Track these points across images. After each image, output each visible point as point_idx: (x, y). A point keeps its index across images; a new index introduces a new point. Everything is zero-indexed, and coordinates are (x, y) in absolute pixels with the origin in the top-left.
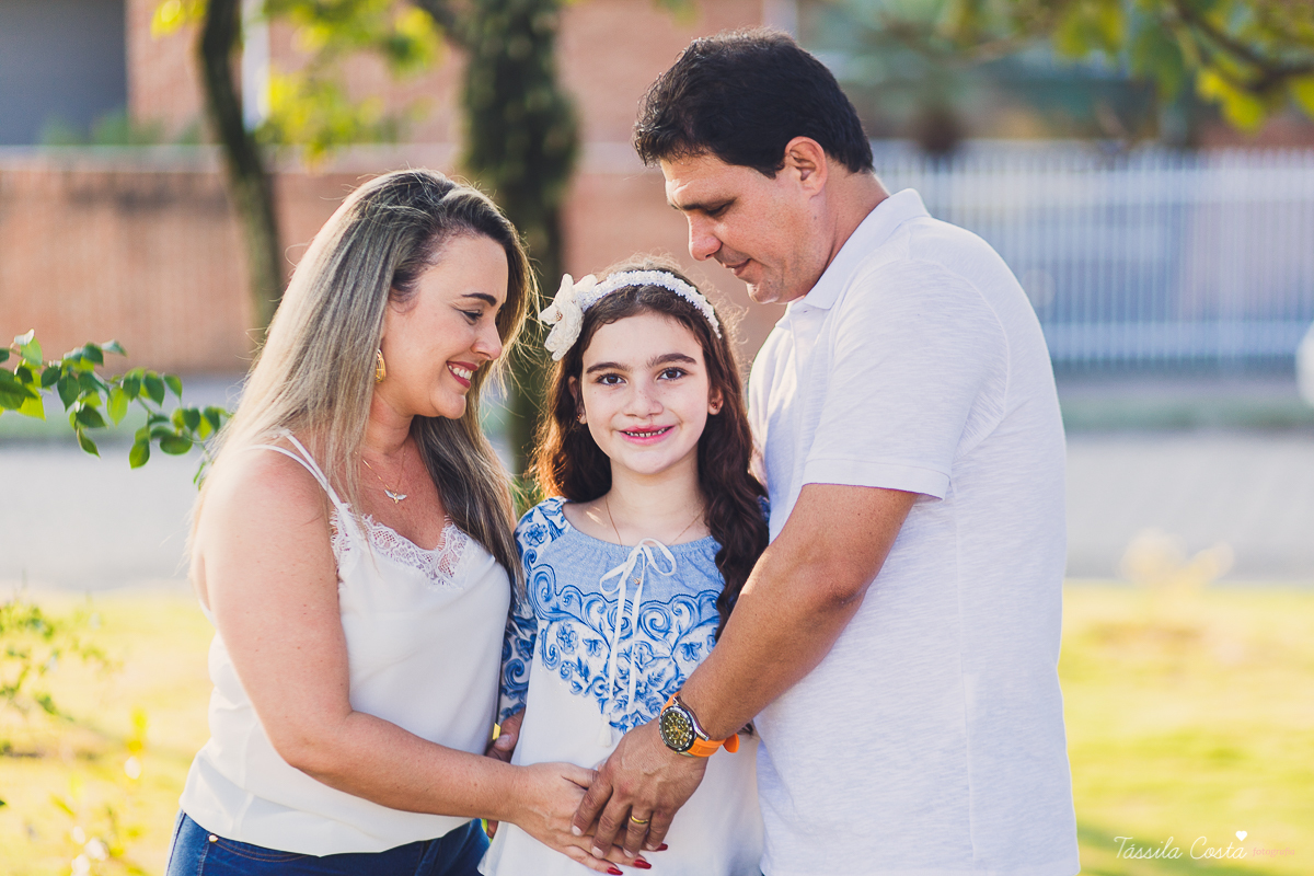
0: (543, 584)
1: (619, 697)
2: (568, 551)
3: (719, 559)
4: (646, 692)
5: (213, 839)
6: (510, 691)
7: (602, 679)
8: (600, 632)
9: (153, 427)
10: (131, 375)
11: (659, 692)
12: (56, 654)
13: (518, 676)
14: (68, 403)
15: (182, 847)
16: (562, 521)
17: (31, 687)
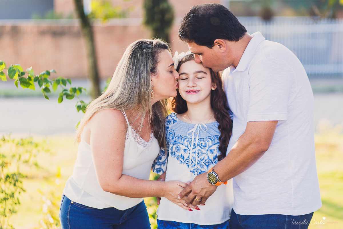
0: (171, 135)
1: (193, 164)
2: (178, 126)
3: (219, 127)
4: (200, 163)
5: (72, 202)
6: (158, 164)
7: (188, 159)
8: (187, 147)
9: (64, 92)
10: (58, 79)
11: (203, 162)
12: (39, 151)
13: (160, 160)
14: (41, 86)
15: (64, 204)
16: (176, 118)
17: (32, 160)
